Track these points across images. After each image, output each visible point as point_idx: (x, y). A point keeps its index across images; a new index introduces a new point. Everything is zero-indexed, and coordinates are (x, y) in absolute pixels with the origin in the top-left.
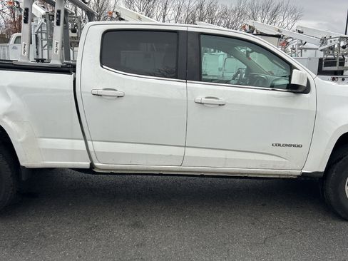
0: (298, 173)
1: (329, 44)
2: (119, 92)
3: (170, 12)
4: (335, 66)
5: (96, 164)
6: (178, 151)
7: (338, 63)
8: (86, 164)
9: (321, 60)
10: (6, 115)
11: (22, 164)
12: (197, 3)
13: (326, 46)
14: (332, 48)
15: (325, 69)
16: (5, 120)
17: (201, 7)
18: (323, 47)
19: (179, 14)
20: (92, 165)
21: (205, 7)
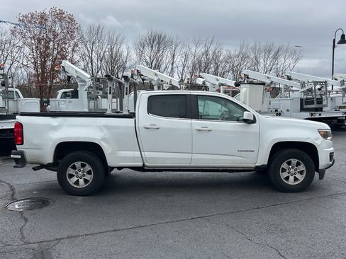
0: (254, 166)
1: (307, 88)
2: (158, 126)
3: (178, 60)
4: (313, 104)
5: (146, 164)
6: (188, 156)
7: (315, 102)
8: (140, 164)
9: (302, 100)
10: (102, 139)
11: (109, 165)
12: (203, 50)
13: (305, 89)
14: (310, 90)
15: (305, 107)
16: (102, 142)
17: (206, 53)
18: (303, 90)
19: (186, 60)
20: (144, 164)
21: (211, 53)
